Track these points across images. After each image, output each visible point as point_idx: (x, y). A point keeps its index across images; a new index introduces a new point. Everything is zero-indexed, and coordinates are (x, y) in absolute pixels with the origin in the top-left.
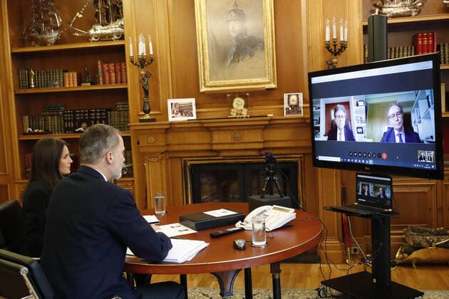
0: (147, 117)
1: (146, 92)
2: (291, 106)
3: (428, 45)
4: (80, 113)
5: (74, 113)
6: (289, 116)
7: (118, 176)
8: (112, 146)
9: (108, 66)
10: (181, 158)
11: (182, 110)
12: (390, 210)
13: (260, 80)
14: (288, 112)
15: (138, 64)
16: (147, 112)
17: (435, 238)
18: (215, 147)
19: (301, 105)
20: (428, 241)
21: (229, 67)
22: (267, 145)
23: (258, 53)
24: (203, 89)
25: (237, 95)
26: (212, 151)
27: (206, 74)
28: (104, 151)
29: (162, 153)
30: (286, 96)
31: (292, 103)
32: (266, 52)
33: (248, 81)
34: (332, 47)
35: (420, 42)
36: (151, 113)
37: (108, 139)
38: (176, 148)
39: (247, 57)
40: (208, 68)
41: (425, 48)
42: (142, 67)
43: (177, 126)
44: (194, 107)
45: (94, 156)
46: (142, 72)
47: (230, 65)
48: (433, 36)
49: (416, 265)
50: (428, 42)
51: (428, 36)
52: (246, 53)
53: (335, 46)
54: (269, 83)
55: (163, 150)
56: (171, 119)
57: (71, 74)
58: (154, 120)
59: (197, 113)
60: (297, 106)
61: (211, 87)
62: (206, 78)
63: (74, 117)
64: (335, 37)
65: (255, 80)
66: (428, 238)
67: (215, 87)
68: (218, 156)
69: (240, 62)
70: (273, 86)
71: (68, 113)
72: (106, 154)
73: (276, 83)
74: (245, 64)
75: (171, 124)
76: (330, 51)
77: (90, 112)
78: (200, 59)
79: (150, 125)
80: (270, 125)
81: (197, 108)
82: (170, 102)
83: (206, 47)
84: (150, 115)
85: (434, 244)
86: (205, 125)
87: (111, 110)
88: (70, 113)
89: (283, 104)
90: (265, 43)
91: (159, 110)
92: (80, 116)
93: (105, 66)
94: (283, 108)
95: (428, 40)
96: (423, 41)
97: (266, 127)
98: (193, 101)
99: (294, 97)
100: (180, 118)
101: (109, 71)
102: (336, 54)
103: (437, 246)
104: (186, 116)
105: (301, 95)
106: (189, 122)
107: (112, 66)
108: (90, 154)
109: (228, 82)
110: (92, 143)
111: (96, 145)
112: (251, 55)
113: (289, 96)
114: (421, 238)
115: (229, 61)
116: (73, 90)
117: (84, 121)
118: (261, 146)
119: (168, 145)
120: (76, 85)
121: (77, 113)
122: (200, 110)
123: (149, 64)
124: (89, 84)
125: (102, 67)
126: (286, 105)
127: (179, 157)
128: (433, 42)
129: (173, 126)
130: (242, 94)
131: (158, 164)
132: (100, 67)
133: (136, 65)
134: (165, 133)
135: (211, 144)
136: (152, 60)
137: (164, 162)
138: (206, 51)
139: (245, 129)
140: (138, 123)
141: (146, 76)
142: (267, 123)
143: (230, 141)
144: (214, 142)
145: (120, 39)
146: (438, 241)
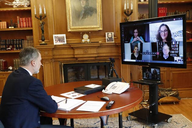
0: (43, 43)
1: (43, 31)
2: (109, 38)
3: (163, 13)
4: (9, 41)
5: (6, 41)
6: (108, 42)
7: (37, 72)
8: (35, 58)
9: (22, 19)
10: (59, 61)
11: (60, 40)
12: (160, 82)
13: (95, 26)
14: (108, 41)
15: (39, 18)
16: (43, 40)
17: (169, 93)
18: (75, 56)
19: (113, 37)
20: (166, 94)
21: (81, 21)
22: (99, 55)
23: (94, 15)
24: (69, 30)
25: (85, 33)
26: (74, 58)
27: (70, 23)
28: (31, 60)
29: (51, 59)
30: (106, 34)
31: (109, 37)
32: (97, 14)
33: (90, 27)
34: (127, 12)
35: (160, 11)
36: (45, 41)
37: (33, 54)
38: (58, 57)
39: (89, 16)
40: (71, 21)
41: (162, 14)
42: (41, 20)
43: (58, 47)
44: (65, 38)
45: (26, 62)
46: (41, 22)
47: (81, 19)
48: (165, 9)
49: (161, 104)
50: (163, 12)
51: (163, 9)
52: (89, 14)
53: (128, 12)
54: (99, 28)
55: (52, 58)
56: (55, 44)
57: (3, 22)
58: (46, 44)
59: (67, 41)
60: (111, 38)
61: (73, 29)
62: (70, 25)
63: (5, 43)
64: (128, 8)
65: (92, 27)
66: (166, 92)
67: (75, 29)
68: (76, 60)
69: (86, 18)
70: (101, 29)
71: (2, 41)
72: (32, 61)
73: (102, 27)
74: (88, 20)
75: (55, 46)
76: (126, 14)
77: (13, 41)
78: (68, 16)
79: (45, 47)
80: (100, 46)
81: (66, 39)
82: (54, 36)
83: (71, 11)
84: (45, 42)
85: (169, 95)
86: (72, 46)
87: (23, 40)
88: (4, 41)
89: (105, 37)
90: (97, 10)
91: (49, 40)
92: (8, 43)
93: (21, 19)
94: (106, 39)
95: (163, 11)
96: (161, 11)
97: (98, 47)
98: (64, 35)
99: (110, 34)
100: (59, 43)
101: (23, 21)
102: (128, 15)
103: (170, 96)
104: (62, 42)
105: (113, 33)
106: (64, 45)
107: (24, 19)
108: (24, 61)
109: (80, 27)
110: (25, 55)
111: (27, 57)
112: (91, 15)
113: (108, 34)
114: (163, 93)
115: (81, 18)
116: (4, 30)
117: (11, 44)
118: (96, 55)
119: (54, 55)
120: (6, 28)
121: (7, 41)
122: (68, 40)
123: (44, 18)
124: (13, 27)
125: (19, 20)
126: (107, 38)
127: (58, 61)
128: (165, 12)
129: (56, 47)
130: (87, 33)
131: (49, 64)
132: (18, 19)
133: (38, 18)
134: (53, 50)
135: (74, 55)
136: (45, 17)
137: (52, 63)
138: (71, 13)
139: (89, 48)
140: (39, 46)
141: (43, 23)
142: (99, 45)
143: (82, 53)
144: (75, 54)
145: (28, 7)
146: (170, 94)
